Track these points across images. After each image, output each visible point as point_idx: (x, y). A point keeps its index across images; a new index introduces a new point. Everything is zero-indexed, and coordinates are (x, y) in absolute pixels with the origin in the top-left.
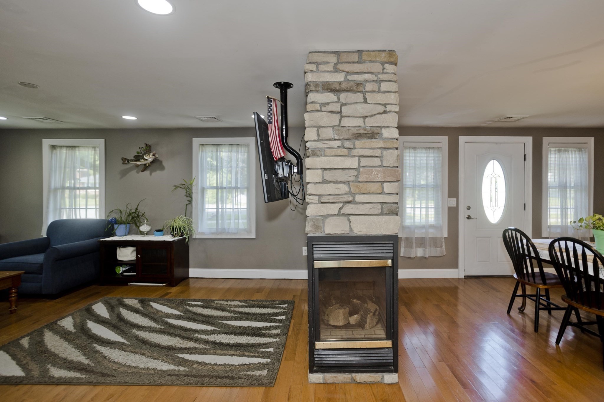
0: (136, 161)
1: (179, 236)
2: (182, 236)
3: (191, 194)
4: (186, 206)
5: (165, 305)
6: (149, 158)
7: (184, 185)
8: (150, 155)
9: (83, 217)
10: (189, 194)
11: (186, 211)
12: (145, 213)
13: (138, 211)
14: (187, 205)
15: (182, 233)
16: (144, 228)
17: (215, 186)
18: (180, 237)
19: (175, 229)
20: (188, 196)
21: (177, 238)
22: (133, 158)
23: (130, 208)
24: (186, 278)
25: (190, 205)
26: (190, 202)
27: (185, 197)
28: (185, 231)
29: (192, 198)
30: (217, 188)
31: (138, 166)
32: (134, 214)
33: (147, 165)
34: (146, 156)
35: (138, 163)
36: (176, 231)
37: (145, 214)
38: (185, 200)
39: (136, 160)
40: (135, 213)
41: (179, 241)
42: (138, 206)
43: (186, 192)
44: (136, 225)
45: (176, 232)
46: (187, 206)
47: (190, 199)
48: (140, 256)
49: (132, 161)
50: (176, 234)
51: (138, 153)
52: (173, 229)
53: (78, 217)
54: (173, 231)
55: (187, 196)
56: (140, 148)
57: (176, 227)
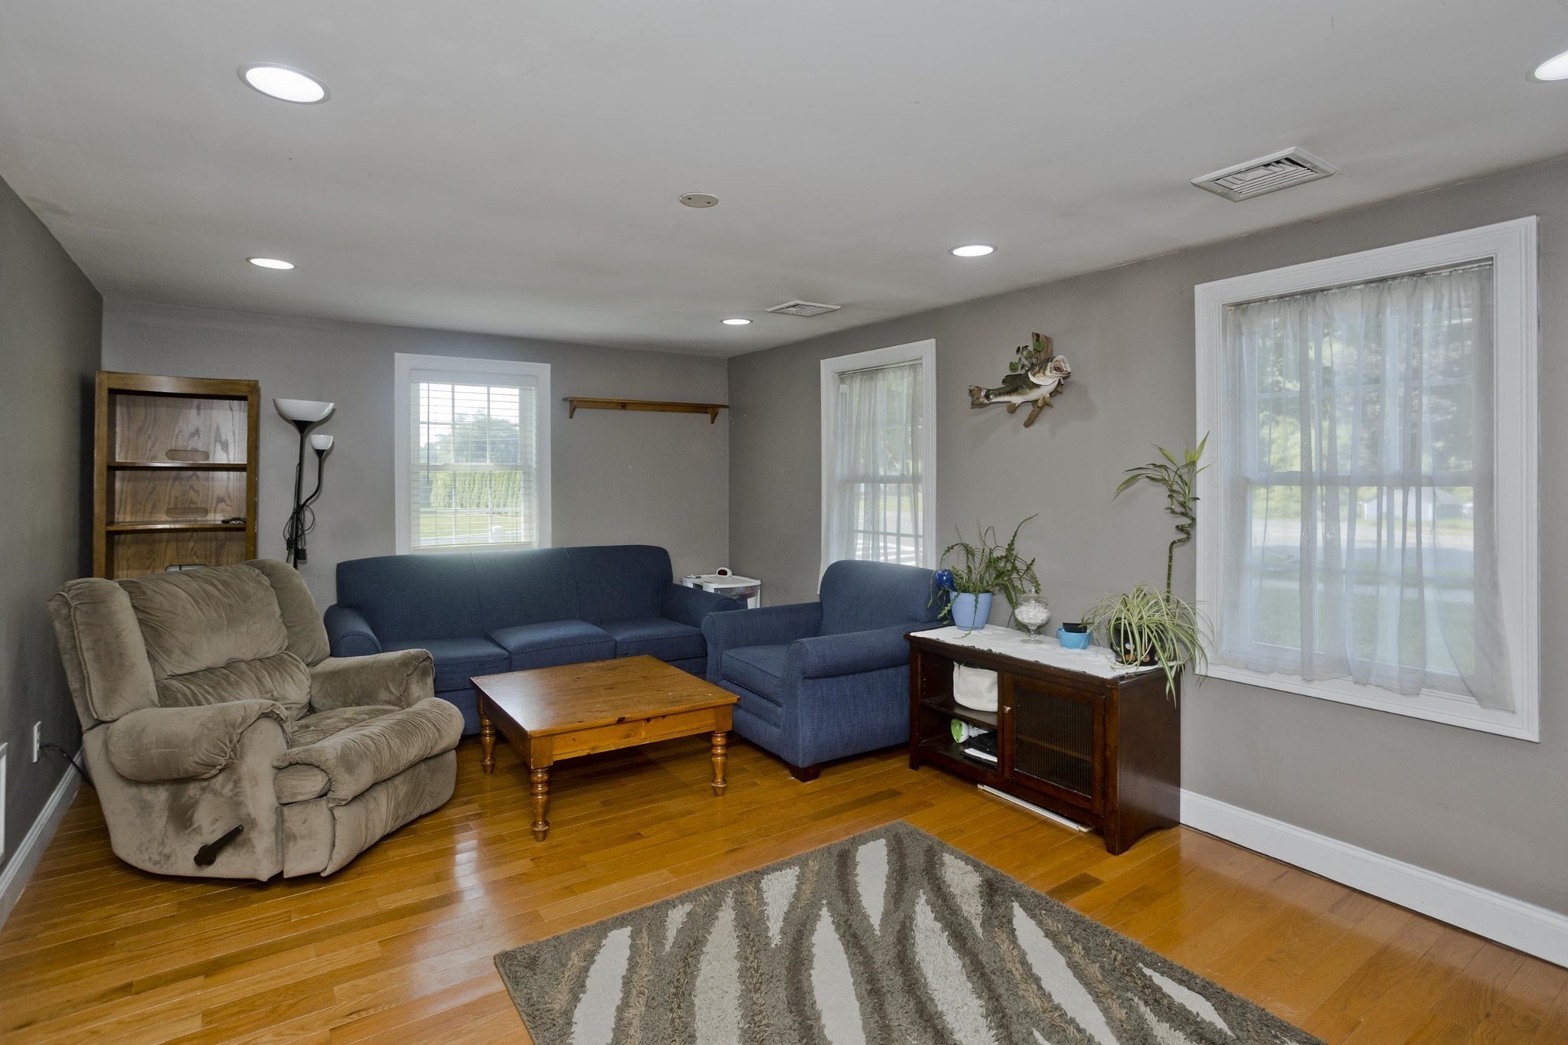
0: (1009, 393)
1: (1138, 663)
2: (1152, 662)
3: (1190, 504)
4: (1171, 548)
5: (1064, 949)
6: (1046, 381)
7: (1163, 470)
8: (1045, 369)
9: (892, 559)
10: (1183, 504)
11: (1170, 567)
12: (1033, 561)
13: (1014, 552)
14: (1173, 543)
15: (1152, 652)
16: (1031, 613)
17: (1296, 473)
18: (1143, 664)
19: (1126, 632)
20: (1178, 509)
21: (1132, 669)
22: (1001, 385)
23: (991, 544)
24: (1167, 822)
25: (1186, 547)
26: (1187, 531)
27: (1169, 516)
28: (1163, 647)
29: (1194, 520)
30: (1305, 481)
31: (1013, 409)
32: (1002, 564)
33: (1040, 403)
34: (1034, 375)
35: (1016, 399)
36: (1127, 640)
37: (1033, 568)
38: (1167, 528)
39: (1008, 389)
40: (1006, 558)
41: (1139, 680)
42: (1014, 536)
43: (1170, 496)
44: (1010, 600)
45: (1127, 646)
46: (1176, 551)
47: (1185, 521)
48: (1008, 709)
49: (999, 393)
50: (1127, 652)
51: (1013, 367)
52: (1117, 630)
53: (882, 559)
54: (1119, 638)
55: (1173, 512)
56: (1018, 350)
57: (1130, 624)
